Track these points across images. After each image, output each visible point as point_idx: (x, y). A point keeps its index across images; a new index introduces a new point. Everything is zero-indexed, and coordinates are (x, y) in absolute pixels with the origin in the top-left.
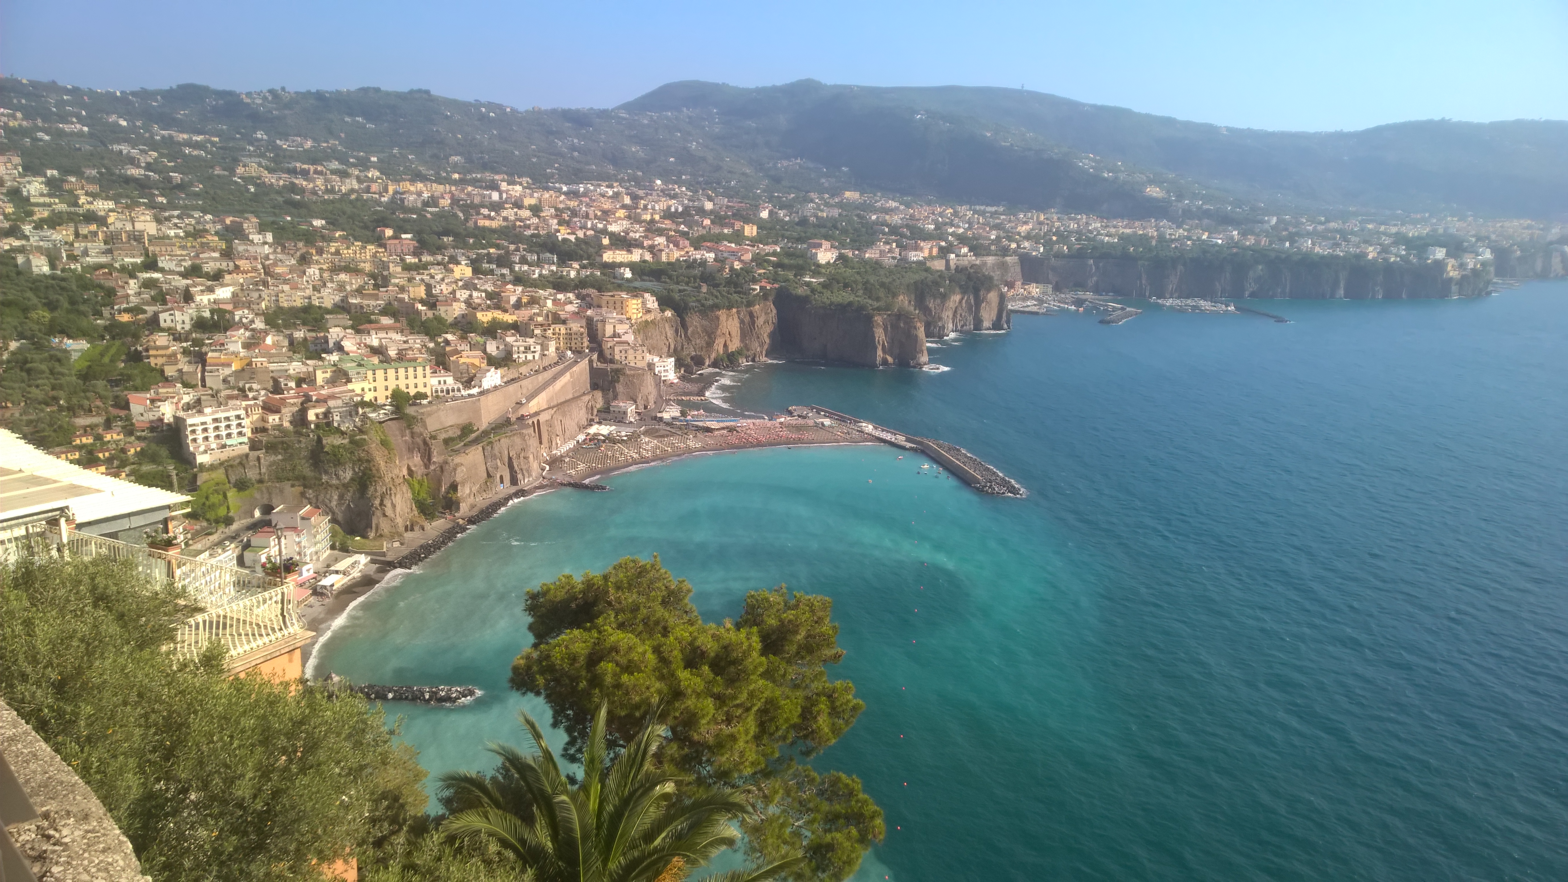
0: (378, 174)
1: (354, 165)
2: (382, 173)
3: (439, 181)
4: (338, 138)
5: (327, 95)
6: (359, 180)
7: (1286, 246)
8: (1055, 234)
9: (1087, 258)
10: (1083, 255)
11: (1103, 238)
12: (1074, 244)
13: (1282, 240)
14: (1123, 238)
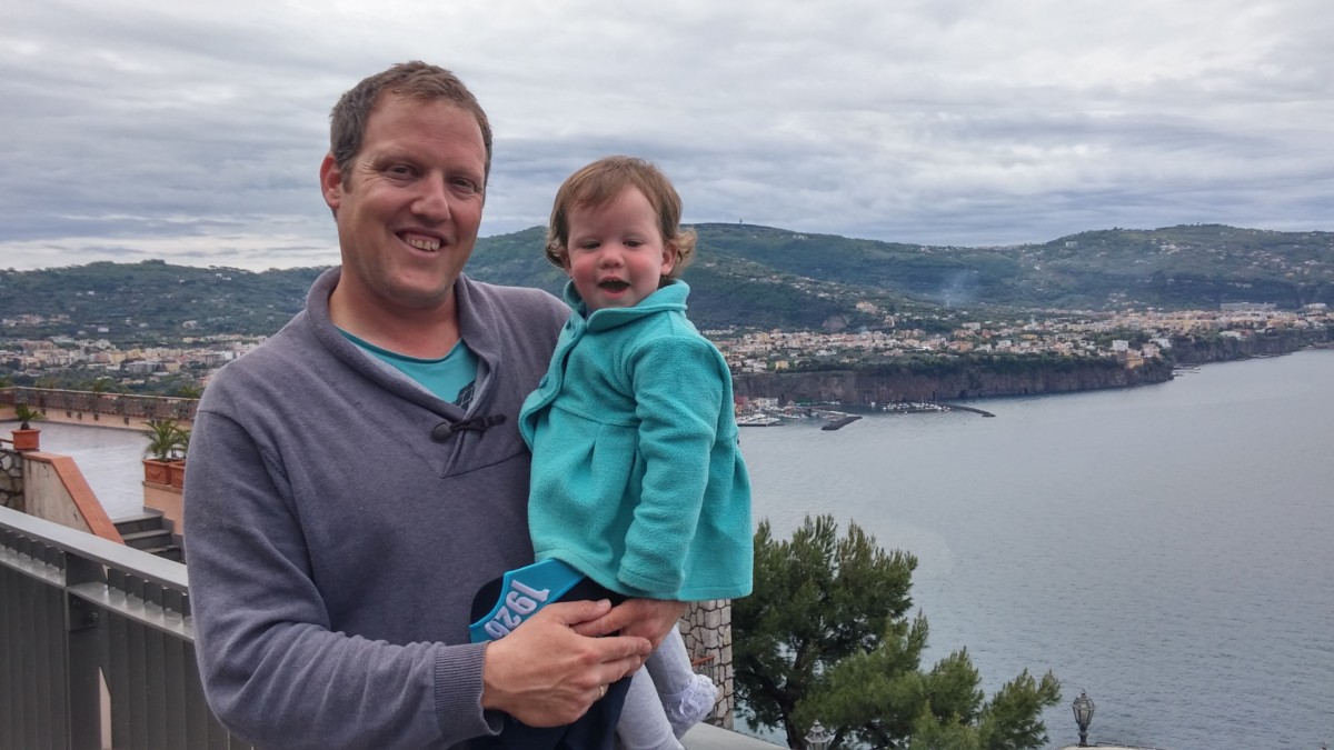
0: (108, 343)
1: (83, 338)
2: (112, 343)
3: (171, 346)
4: (67, 312)
5: (59, 272)
6: (87, 351)
7: (988, 347)
8: (779, 351)
9: (807, 371)
10: (803, 368)
11: (823, 352)
12: (794, 359)
13: (984, 343)
14: (842, 351)
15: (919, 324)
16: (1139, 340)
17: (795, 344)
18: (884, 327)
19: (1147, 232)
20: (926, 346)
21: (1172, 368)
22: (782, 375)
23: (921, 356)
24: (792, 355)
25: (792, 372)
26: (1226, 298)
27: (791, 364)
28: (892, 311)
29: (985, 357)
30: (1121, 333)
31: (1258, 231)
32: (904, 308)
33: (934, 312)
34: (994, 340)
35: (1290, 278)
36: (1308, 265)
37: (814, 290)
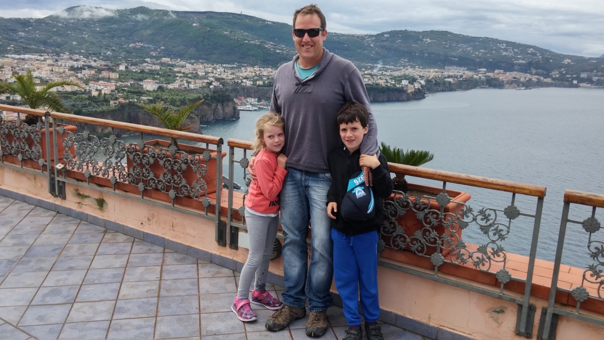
8: (258, 76)
10: (269, 85)
12: (265, 81)
16: (412, 80)
17: (265, 73)
19: (419, 33)
21: (425, 93)
22: (260, 88)
24: (264, 79)
25: (265, 86)
26: (448, 64)
27: (264, 83)
30: (405, 77)
35: (474, 57)
36: (481, 52)
37: (274, 49)
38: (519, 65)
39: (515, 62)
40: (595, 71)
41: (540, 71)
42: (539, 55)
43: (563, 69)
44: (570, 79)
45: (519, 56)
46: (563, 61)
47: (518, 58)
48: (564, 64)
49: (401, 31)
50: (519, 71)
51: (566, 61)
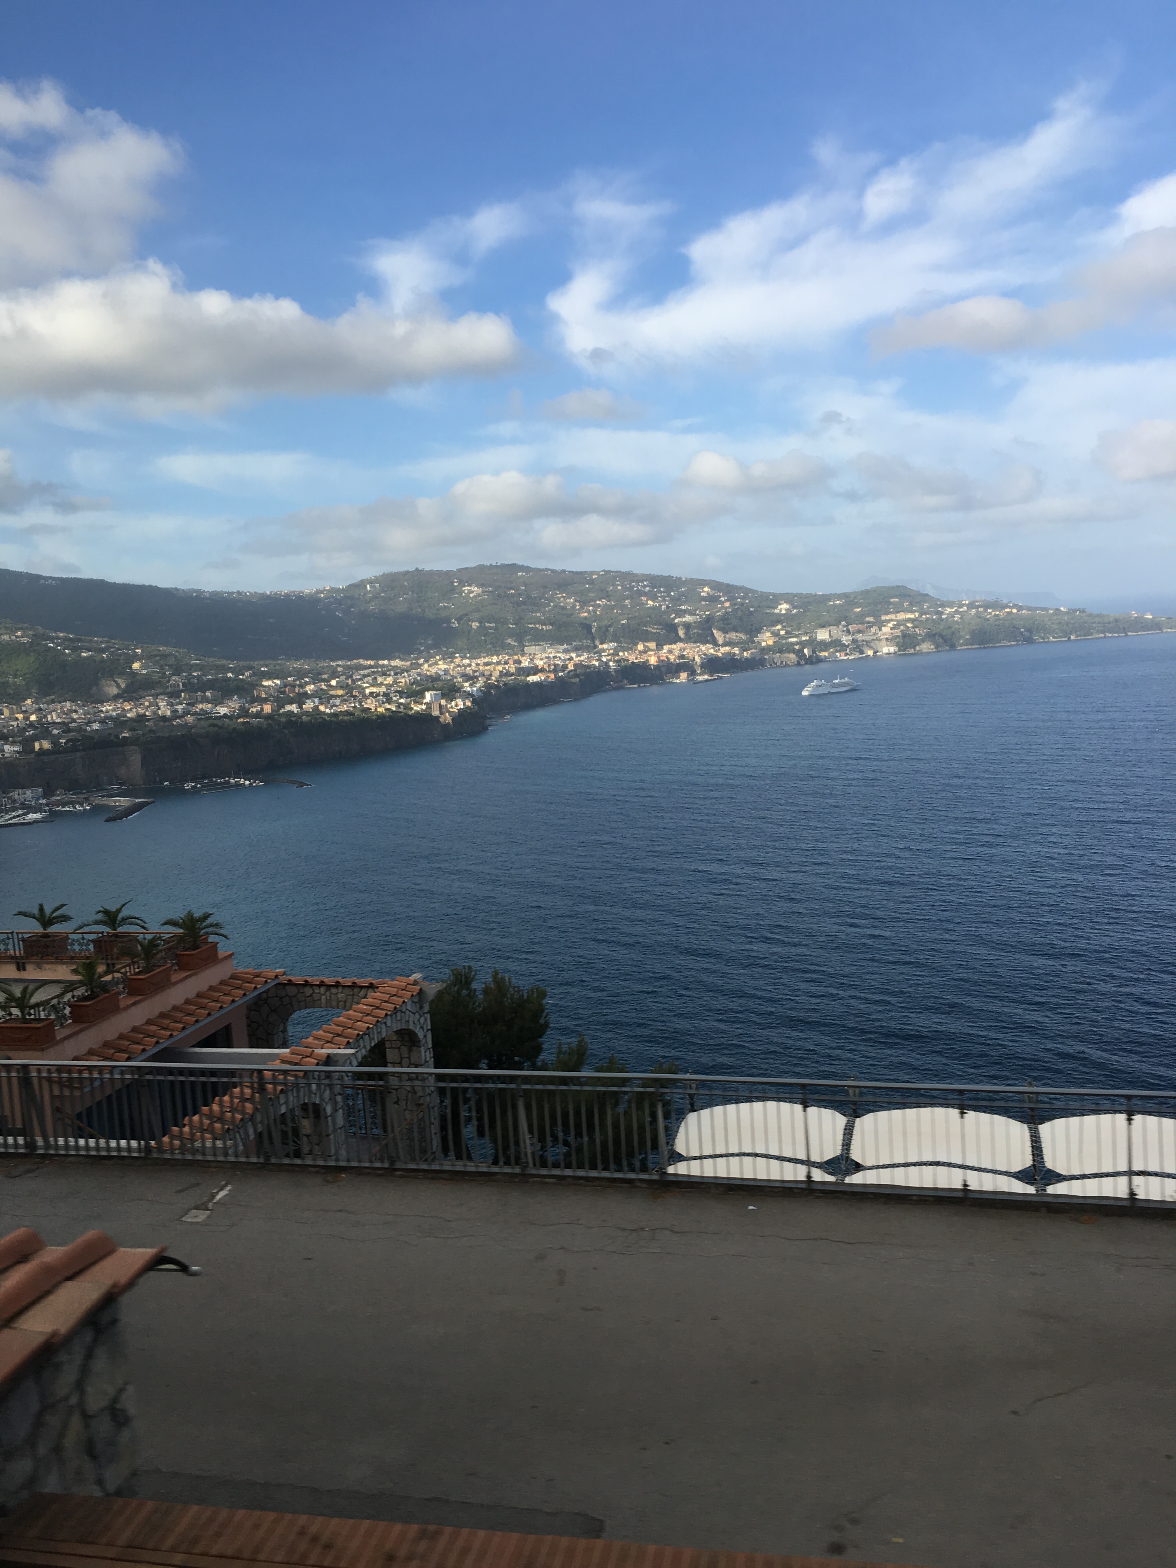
7: (294, 708)
8: (35, 728)
9: (78, 750)
10: (74, 746)
11: (96, 726)
12: (59, 736)
13: (291, 703)
14: (120, 722)
15: (210, 685)
16: (450, 691)
18: (169, 690)
19: (448, 573)
20: (223, 710)
21: (485, 718)
22: (45, 758)
23: (219, 723)
24: (55, 732)
25: (59, 752)
26: (530, 641)
27: (55, 743)
28: (177, 671)
29: (293, 719)
30: (432, 682)
31: (553, 571)
32: (193, 668)
33: (230, 670)
34: (301, 699)
35: (585, 618)
36: (599, 605)
37: (74, 649)
38: (687, 626)
39: (676, 621)
40: (843, 623)
41: (733, 636)
42: (726, 601)
43: (779, 627)
44: (797, 647)
45: (683, 607)
46: (776, 608)
47: (681, 610)
48: (780, 615)
49: (407, 573)
50: (689, 639)
51: (783, 607)
